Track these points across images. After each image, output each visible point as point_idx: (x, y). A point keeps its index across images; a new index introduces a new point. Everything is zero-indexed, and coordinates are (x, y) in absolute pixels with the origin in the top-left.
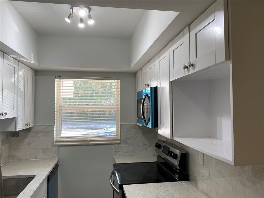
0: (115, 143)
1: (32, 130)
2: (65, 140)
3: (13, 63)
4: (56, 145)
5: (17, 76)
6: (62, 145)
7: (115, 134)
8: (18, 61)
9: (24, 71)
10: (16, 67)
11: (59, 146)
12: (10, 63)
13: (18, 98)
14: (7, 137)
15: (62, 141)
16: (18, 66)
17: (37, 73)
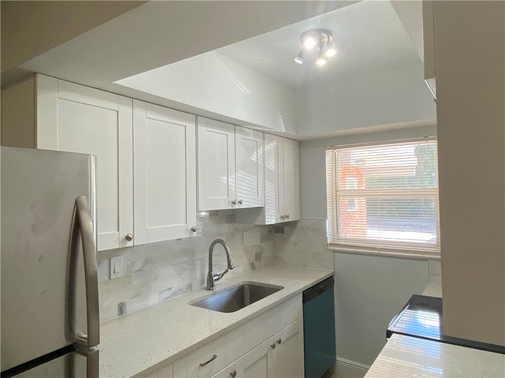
0: (431, 259)
1: (299, 225)
2: (343, 243)
3: (254, 137)
4: (331, 250)
5: (261, 153)
6: (339, 250)
7: (436, 242)
8: (263, 133)
9: (275, 144)
10: (260, 141)
11: (334, 252)
12: (247, 137)
13: (266, 181)
14: (270, 231)
15: (339, 245)
16: (264, 139)
17: (301, 144)
